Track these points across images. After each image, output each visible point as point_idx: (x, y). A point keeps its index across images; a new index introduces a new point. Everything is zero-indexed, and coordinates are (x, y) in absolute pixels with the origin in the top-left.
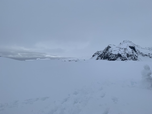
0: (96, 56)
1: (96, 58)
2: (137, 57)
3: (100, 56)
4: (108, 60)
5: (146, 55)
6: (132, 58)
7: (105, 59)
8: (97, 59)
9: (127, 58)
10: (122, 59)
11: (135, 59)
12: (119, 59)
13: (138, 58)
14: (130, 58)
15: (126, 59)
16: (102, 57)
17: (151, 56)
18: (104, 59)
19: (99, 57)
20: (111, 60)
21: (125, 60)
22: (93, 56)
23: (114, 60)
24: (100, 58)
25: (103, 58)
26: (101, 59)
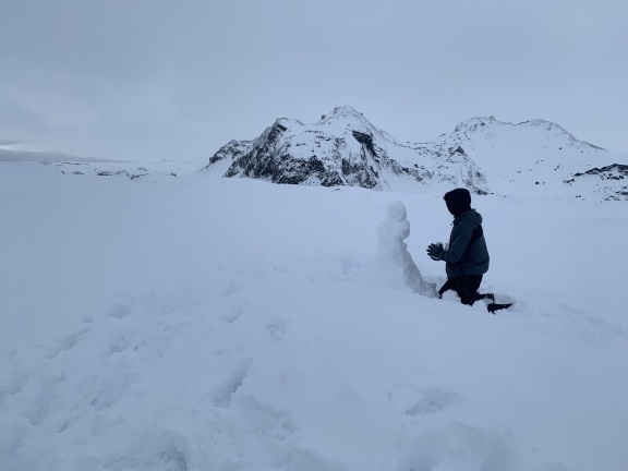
0: (227, 162)
1: (226, 170)
2: (376, 175)
3: (241, 163)
4: (274, 179)
5: (406, 170)
6: (359, 178)
7: (263, 174)
8: (231, 174)
9: (342, 179)
10: (326, 181)
11: (369, 183)
12: (313, 178)
13: (380, 180)
14: (352, 176)
15: (339, 182)
16: (251, 167)
17: (420, 175)
18: (257, 175)
19: (238, 168)
20: (285, 180)
21: (336, 183)
22: (214, 159)
23: (294, 181)
24: (242, 171)
25: (252, 173)
26: (247, 174)
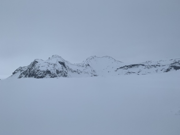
0: (19, 74)
1: (18, 76)
2: (67, 73)
3: (24, 73)
4: (35, 77)
5: (75, 71)
6: (62, 74)
7: (31, 76)
8: (20, 77)
9: (57, 75)
10: (52, 76)
11: (65, 76)
12: (48, 75)
13: (68, 75)
14: (60, 74)
15: (56, 76)
16: (27, 74)
17: (79, 72)
18: (29, 76)
19: (23, 75)
20: (38, 78)
21: (55, 77)
22: (14, 73)
23: (42, 77)
24: (24, 76)
25: (27, 76)
26: (26, 77)
